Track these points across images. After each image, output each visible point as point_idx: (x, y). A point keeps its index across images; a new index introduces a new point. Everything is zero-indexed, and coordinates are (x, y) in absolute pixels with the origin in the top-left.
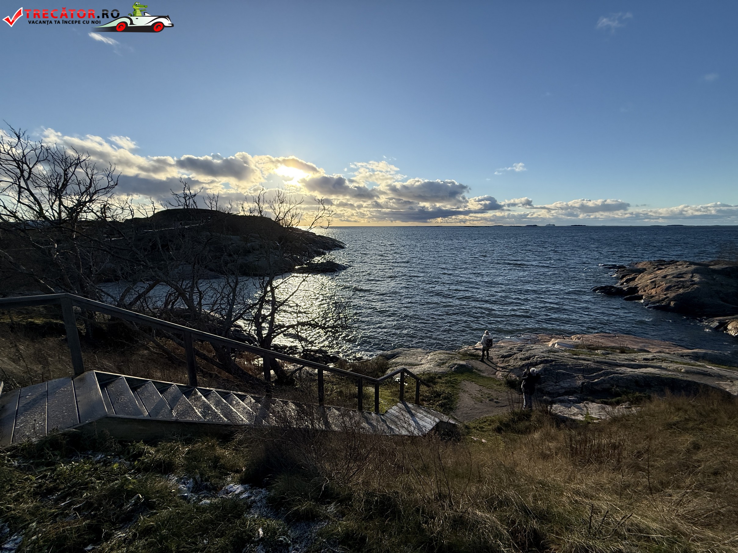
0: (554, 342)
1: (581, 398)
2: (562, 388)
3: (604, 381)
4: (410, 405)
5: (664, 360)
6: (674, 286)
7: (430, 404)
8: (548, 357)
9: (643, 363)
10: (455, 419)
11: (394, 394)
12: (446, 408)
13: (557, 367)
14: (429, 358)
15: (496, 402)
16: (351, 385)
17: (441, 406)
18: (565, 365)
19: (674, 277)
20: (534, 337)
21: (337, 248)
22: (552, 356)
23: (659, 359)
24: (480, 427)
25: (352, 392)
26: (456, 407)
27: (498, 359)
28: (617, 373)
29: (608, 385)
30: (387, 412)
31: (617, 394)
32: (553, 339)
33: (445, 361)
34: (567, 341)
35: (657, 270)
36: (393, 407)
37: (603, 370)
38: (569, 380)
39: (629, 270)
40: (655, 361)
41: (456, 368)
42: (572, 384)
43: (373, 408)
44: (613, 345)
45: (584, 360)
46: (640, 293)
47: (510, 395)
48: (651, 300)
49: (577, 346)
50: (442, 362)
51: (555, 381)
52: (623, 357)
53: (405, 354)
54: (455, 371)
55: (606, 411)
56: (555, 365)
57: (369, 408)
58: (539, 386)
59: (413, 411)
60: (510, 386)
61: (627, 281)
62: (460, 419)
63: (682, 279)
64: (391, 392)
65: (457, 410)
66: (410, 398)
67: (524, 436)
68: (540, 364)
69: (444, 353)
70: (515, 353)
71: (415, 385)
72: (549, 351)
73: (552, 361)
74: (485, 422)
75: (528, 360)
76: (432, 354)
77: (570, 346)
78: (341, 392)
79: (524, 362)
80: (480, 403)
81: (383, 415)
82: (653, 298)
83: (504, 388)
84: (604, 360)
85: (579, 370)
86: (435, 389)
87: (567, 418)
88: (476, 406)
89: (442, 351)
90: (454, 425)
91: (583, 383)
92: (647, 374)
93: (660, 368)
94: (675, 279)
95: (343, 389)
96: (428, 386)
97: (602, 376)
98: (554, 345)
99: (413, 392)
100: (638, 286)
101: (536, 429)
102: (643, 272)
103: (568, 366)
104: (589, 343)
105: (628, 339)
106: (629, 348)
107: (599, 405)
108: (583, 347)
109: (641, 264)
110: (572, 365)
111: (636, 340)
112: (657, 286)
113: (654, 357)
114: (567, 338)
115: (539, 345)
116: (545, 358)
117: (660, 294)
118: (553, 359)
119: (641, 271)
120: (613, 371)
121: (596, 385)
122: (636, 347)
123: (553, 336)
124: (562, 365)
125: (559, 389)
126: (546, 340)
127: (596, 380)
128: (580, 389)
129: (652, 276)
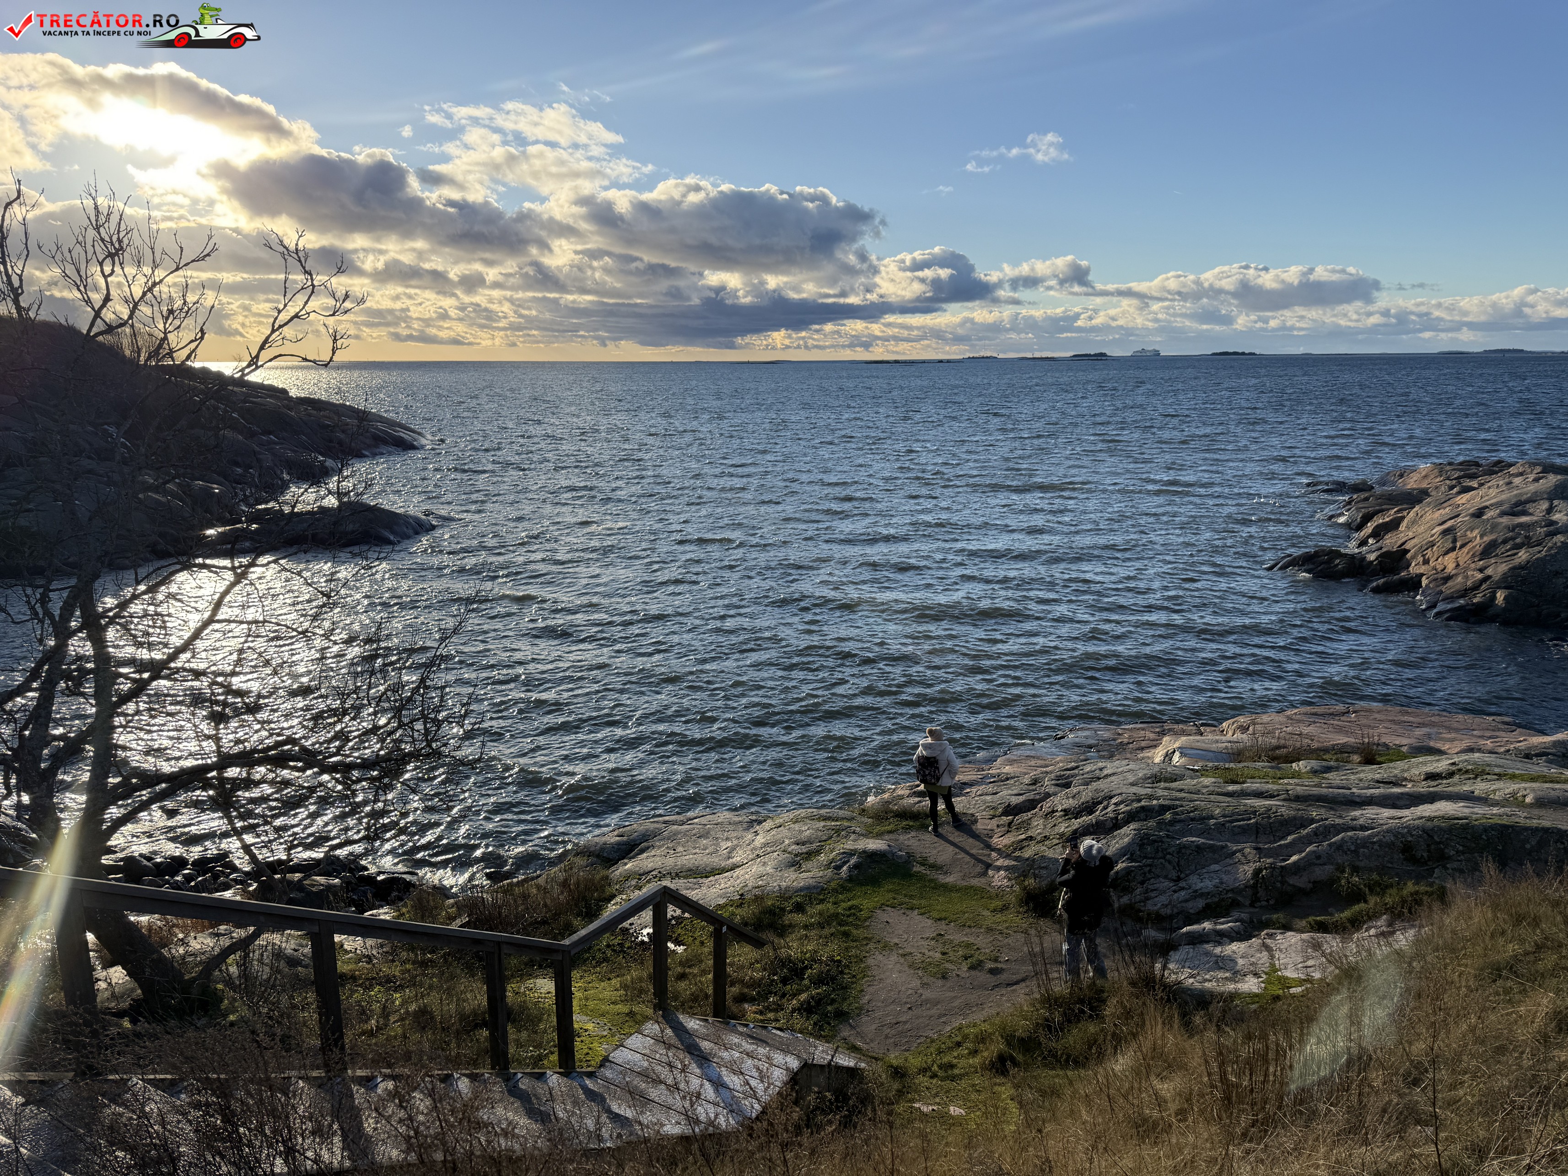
0: (1171, 749)
1: (1252, 921)
2: (1197, 894)
3: (1319, 857)
4: (692, 1024)
5: (1479, 773)
6: (1505, 541)
7: (768, 1009)
8: (1150, 797)
9: (1423, 788)
10: (854, 1049)
11: (633, 992)
12: (825, 1016)
13: (1178, 827)
14: (760, 840)
15: (993, 972)
16: (463, 983)
17: (807, 1009)
18: (1203, 819)
19: (1503, 514)
20: (1106, 735)
21: (383, 449)
22: (1162, 794)
23: (1467, 772)
24: (940, 1067)
25: (467, 1008)
26: (861, 1009)
27: (995, 822)
28: (1354, 829)
29: (1329, 868)
30: (606, 1060)
31: (1356, 896)
32: (1166, 739)
33: (814, 846)
34: (1210, 739)
35: (1459, 493)
36: (630, 1042)
37: (1313, 821)
38: (1216, 867)
39: (1381, 497)
40: (1456, 778)
41: (856, 866)
42: (1225, 878)
43: (554, 1058)
44: (1342, 739)
45: (1259, 795)
46: (1415, 568)
47: (1036, 940)
48: (1443, 588)
49: (1237, 755)
50: (804, 849)
51: (1174, 874)
52: (1370, 776)
53: (673, 837)
54: (850, 879)
55: (1324, 954)
56: (1172, 823)
57: (540, 1058)
58: (1125, 900)
59: (705, 1045)
60: (1035, 910)
61: (1377, 533)
62: (876, 1048)
63: (1524, 519)
64: (625, 987)
65: (865, 1019)
66: (695, 998)
67: (1082, 1072)
68: (1127, 822)
69: (812, 818)
70: (1048, 795)
71: (710, 945)
72: (1156, 779)
73: (1164, 809)
74: (959, 1044)
75: (1091, 812)
76: (768, 824)
77: (1218, 755)
78: (423, 1012)
79: (1076, 823)
80: (940, 983)
81: (591, 1075)
82: (1450, 584)
83: (1015, 918)
84: (1316, 791)
85: (1245, 831)
86: (783, 952)
87: (1212, 994)
88: (927, 994)
89: (802, 812)
90: (852, 1072)
91: (1257, 872)
92: (1436, 822)
93: (1469, 797)
94: (1505, 520)
95: (433, 1001)
96: (758, 944)
97: (1311, 844)
98: (1169, 756)
99: (704, 972)
100: (1407, 546)
101: (1118, 1041)
102: (1420, 501)
103: (1212, 821)
104: (1274, 742)
105: (1383, 717)
106: (1385, 745)
107: (1305, 936)
108: (1257, 757)
109: (1415, 477)
110: (1224, 816)
111: (1406, 718)
112: (1458, 544)
113: (1454, 768)
114: (1208, 729)
115: (1125, 762)
116: (1143, 803)
117: (1466, 569)
118: (1167, 802)
119: (1415, 498)
120: (1340, 821)
121: (1295, 874)
122: (1405, 741)
123: (1167, 726)
124: (1193, 819)
125: (1186, 901)
126: (1143, 744)
127: (1294, 858)
128: (1249, 892)
129: (1446, 511)
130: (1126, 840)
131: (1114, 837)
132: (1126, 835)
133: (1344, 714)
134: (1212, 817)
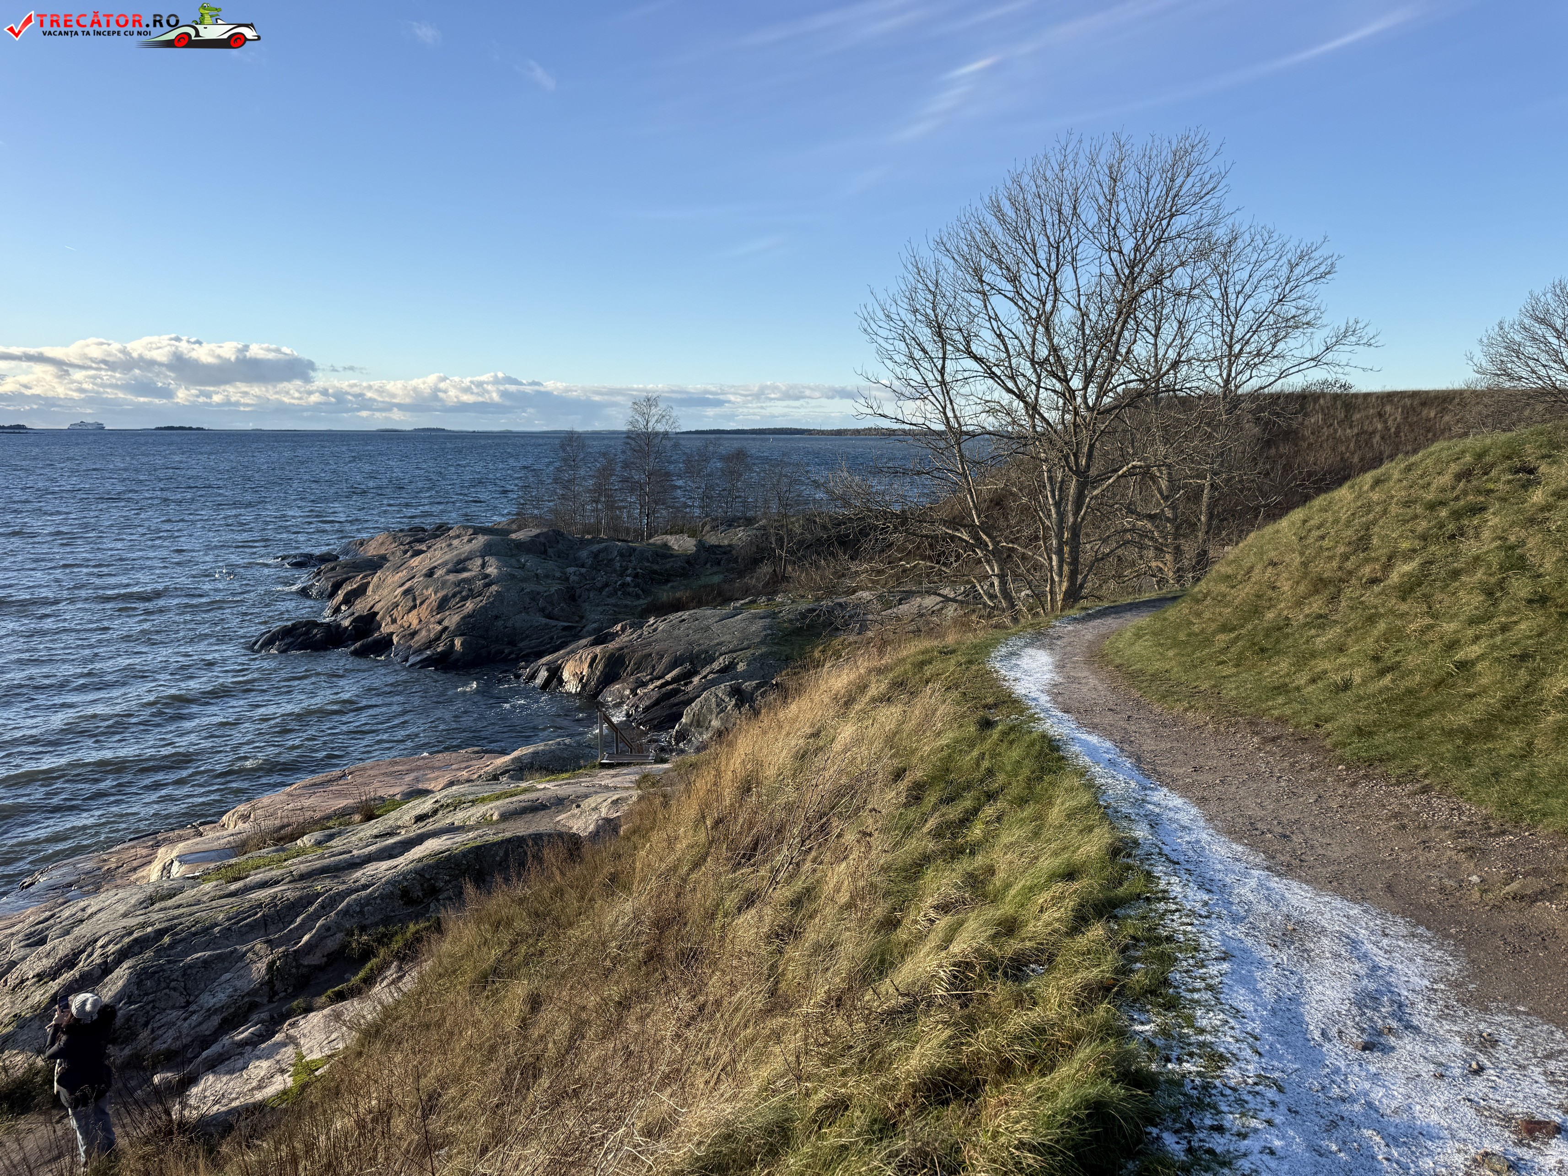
0: (168, 859)
1: (272, 1017)
2: (211, 1012)
3: (328, 929)
5: (456, 805)
6: (454, 595)
8: (143, 926)
9: (414, 831)
13: (179, 948)
18: (207, 930)
19: (449, 572)
20: (89, 866)
22: (157, 917)
23: (448, 805)
28: (357, 890)
29: (340, 936)
31: (367, 954)
32: (161, 851)
34: (211, 838)
35: (412, 556)
37: (318, 895)
38: (227, 976)
39: (346, 565)
40: (440, 814)
42: (238, 984)
44: (342, 803)
45: (264, 885)
46: (385, 629)
48: (412, 643)
49: (239, 848)
51: (182, 1001)
52: (369, 833)
55: (344, 1022)
56: (172, 946)
58: (126, 1051)
61: (349, 600)
63: (465, 575)
68: (118, 962)
72: (150, 901)
73: (160, 933)
75: (72, 966)
77: (220, 854)
82: (417, 638)
84: (318, 864)
85: (254, 928)
87: (239, 1111)
91: (271, 966)
92: (425, 862)
93: (451, 829)
94: (452, 577)
97: (319, 918)
98: (166, 869)
100: (376, 609)
102: (380, 567)
103: (217, 929)
104: (278, 823)
105: (376, 772)
106: (381, 798)
107: (326, 1011)
108: (261, 843)
109: (373, 544)
110: (229, 919)
111: (396, 768)
112: (418, 602)
113: (437, 805)
114: (207, 827)
115: (112, 893)
116: (135, 935)
117: (428, 623)
118: (163, 925)
119: (375, 564)
120: (344, 887)
121: (308, 953)
122: (397, 790)
123: (160, 837)
124: (195, 934)
125: (200, 1024)
126: (135, 864)
127: (306, 938)
128: (266, 988)
129: (403, 574)
130: (120, 983)
131: (105, 985)
132: (119, 978)
133: (340, 778)
134: (216, 925)
